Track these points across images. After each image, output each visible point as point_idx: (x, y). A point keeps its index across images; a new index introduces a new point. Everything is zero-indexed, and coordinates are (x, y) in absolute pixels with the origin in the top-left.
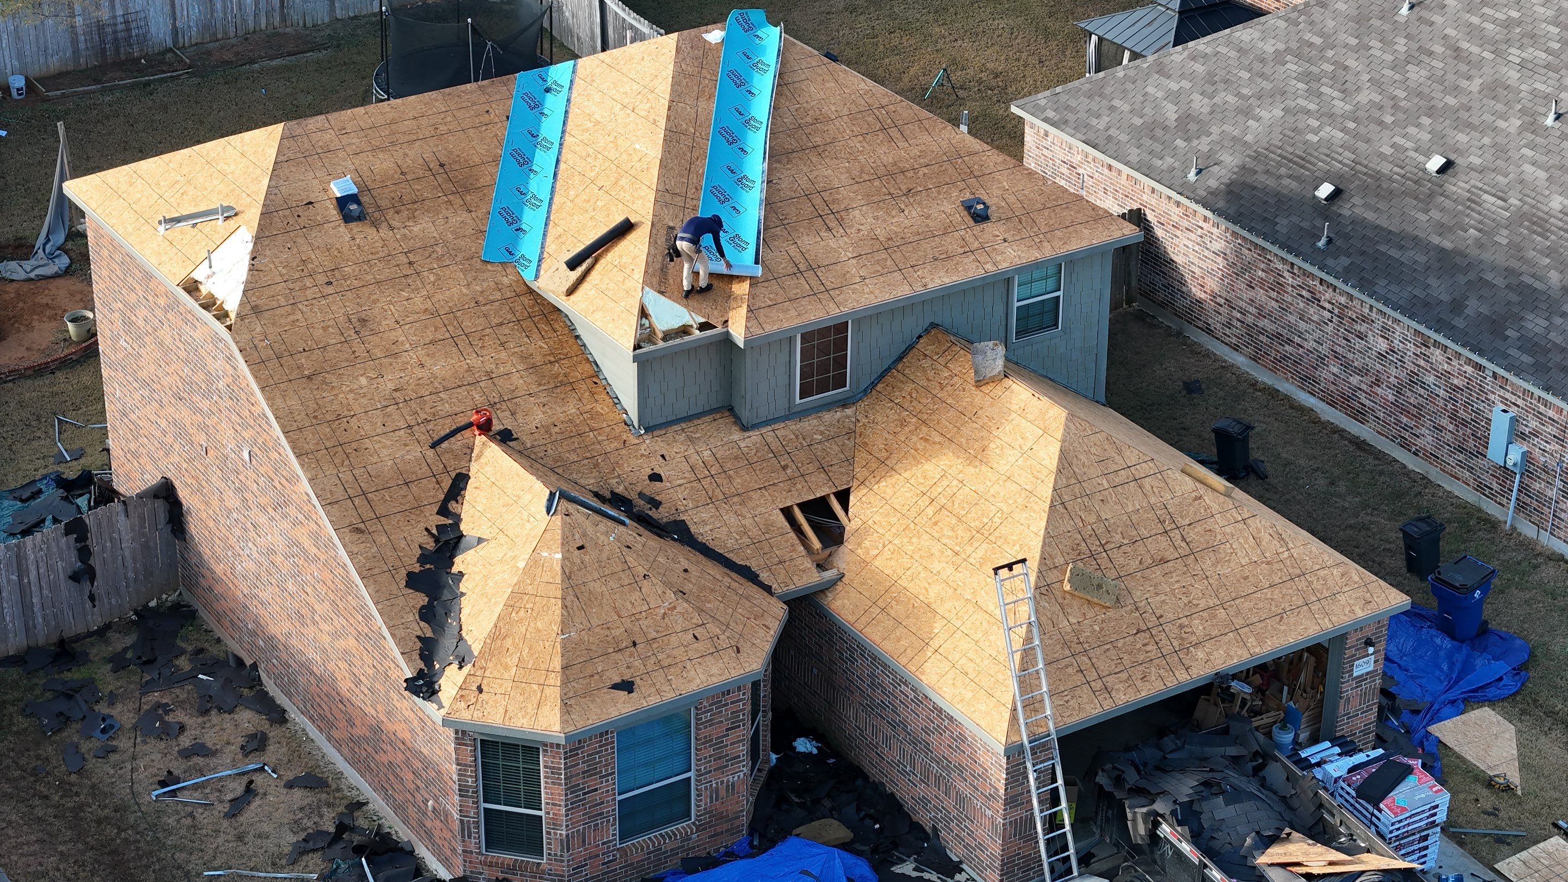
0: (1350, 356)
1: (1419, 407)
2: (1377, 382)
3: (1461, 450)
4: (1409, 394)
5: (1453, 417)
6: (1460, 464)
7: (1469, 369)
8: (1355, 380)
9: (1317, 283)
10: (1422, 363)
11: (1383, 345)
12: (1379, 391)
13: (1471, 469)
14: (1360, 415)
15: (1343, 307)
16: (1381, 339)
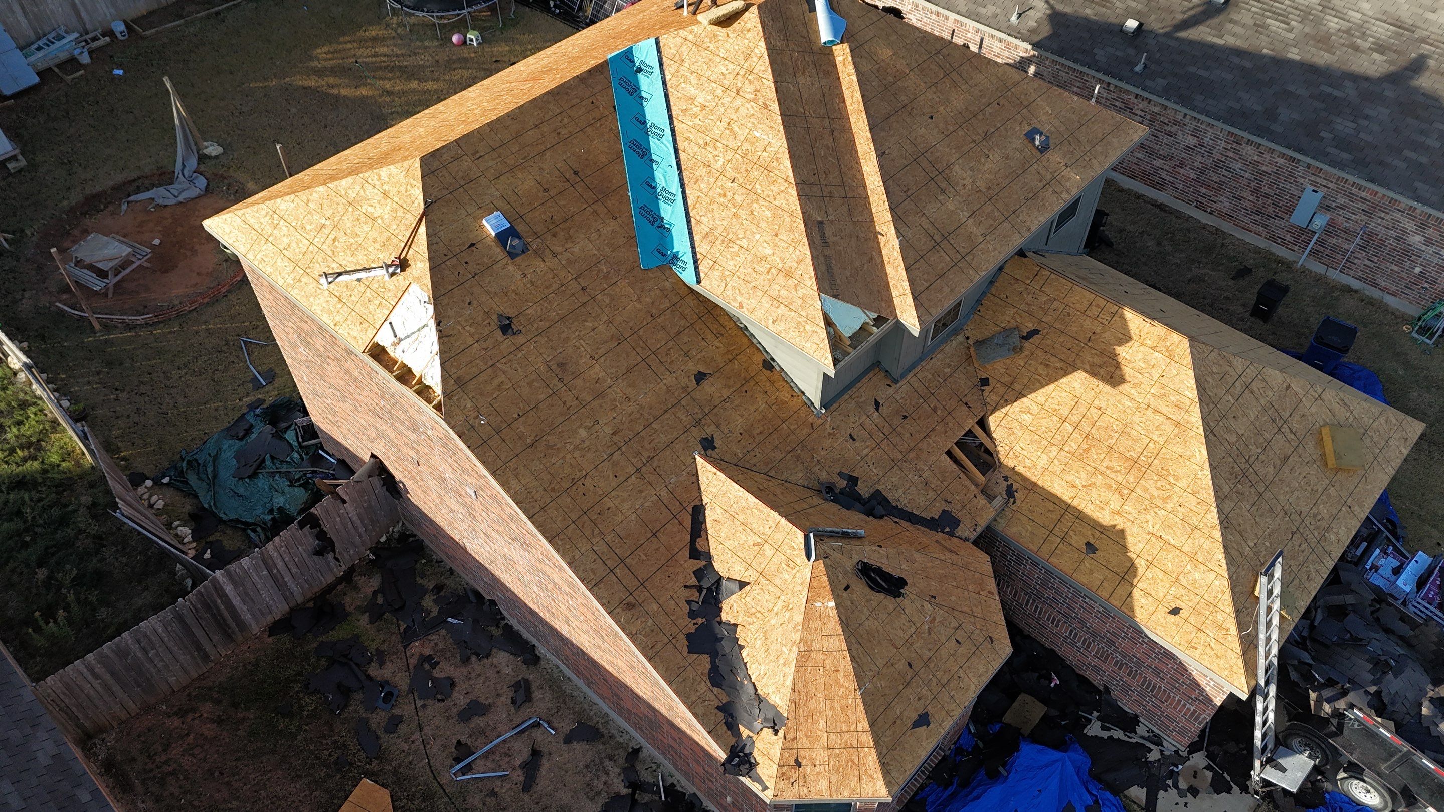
0: (1157, 147)
1: (1221, 183)
2: (1182, 165)
3: (1258, 212)
4: (1212, 174)
5: (1256, 191)
6: (1255, 222)
7: (1281, 161)
8: (1158, 163)
9: (1132, 97)
10: (1231, 154)
11: (1192, 141)
12: (1182, 171)
13: (1265, 226)
14: (1160, 186)
15: (1155, 114)
16: (1190, 137)
